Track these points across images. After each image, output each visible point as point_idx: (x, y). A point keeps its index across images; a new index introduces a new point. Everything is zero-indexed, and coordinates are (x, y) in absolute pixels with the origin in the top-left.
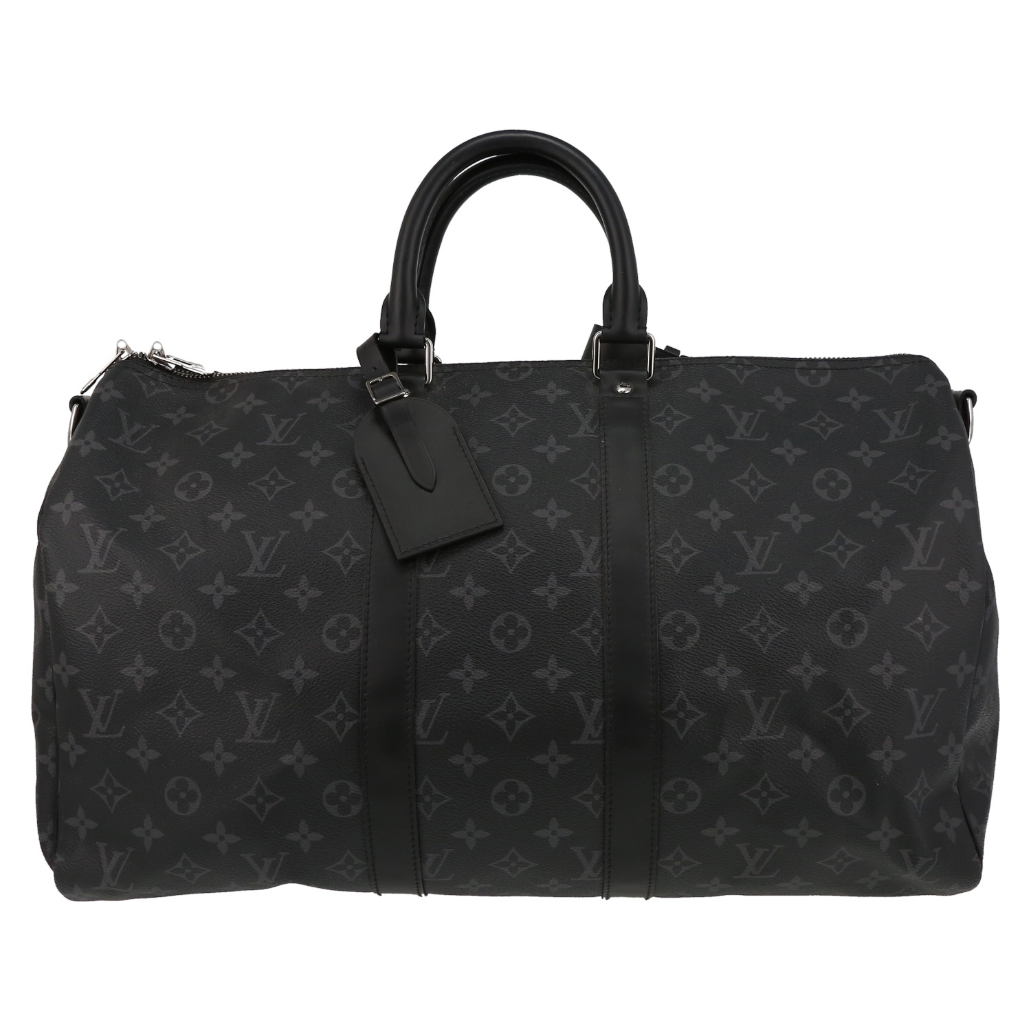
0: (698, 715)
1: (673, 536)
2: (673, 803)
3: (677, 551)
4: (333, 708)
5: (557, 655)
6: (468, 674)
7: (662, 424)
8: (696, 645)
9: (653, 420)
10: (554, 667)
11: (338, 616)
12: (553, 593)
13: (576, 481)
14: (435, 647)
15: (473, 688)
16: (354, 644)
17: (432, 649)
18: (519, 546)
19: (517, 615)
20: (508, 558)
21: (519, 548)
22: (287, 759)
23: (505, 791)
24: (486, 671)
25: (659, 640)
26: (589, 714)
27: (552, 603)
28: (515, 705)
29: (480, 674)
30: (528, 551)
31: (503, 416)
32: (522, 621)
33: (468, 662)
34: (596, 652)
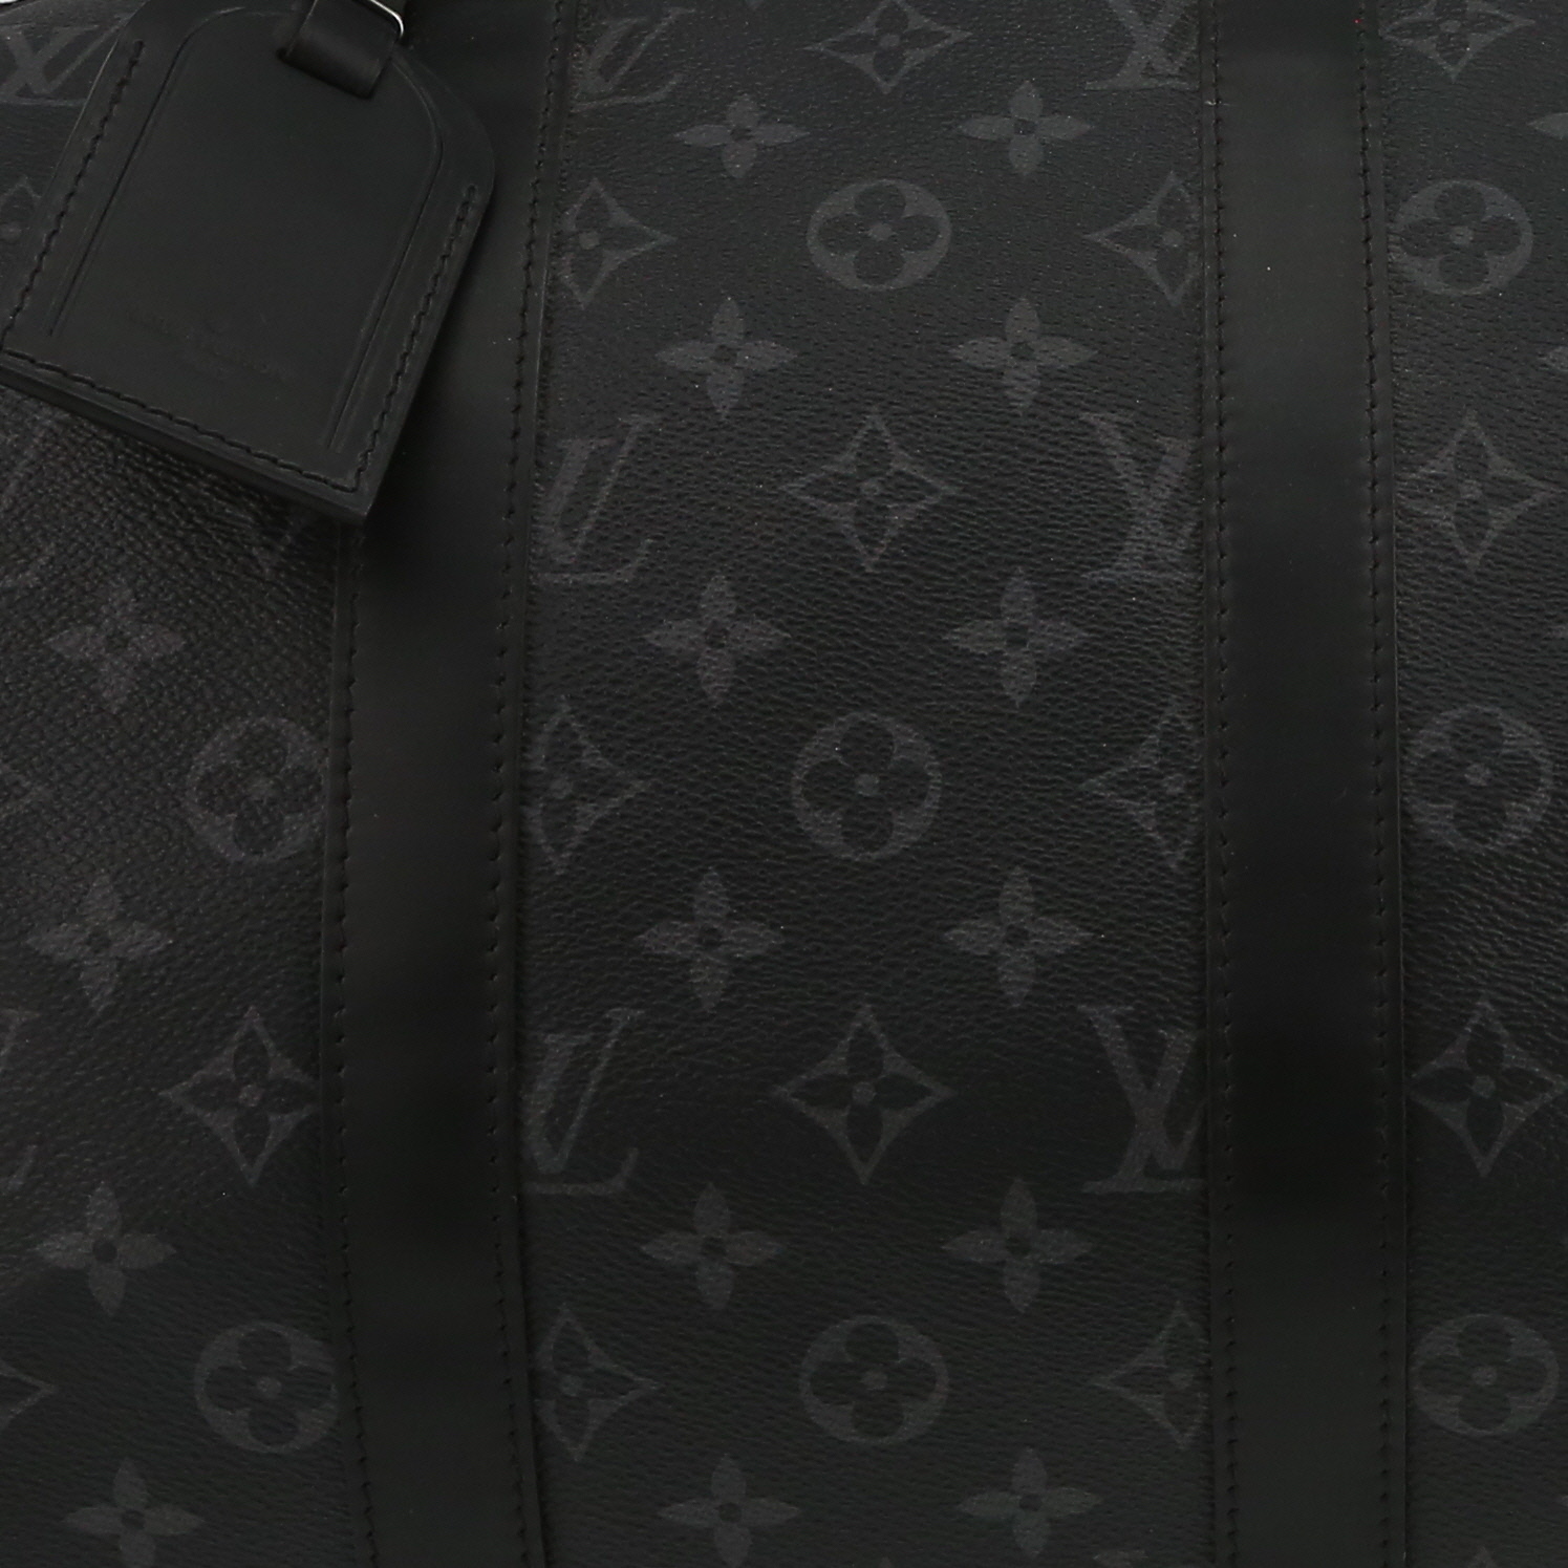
0: (1544, 1086)
1: (1459, 435)
2: (1458, 1399)
3: (1471, 490)
4: (221, 1065)
5: (1034, 868)
6: (710, 940)
7: (1427, 45)
8: (1536, 830)
9: (1393, 32)
10: (1021, 914)
11: (242, 725)
12: (1023, 643)
13: (1114, 236)
14: (592, 841)
15: (728, 992)
16: (299, 831)
17: (580, 848)
18: (900, 473)
19: (892, 725)
20: (859, 513)
21: (901, 480)
22: (61, 1249)
23: (849, 1359)
24: (773, 926)
25: (1405, 815)
26: (1149, 1085)
27: (1018, 680)
28: (880, 1052)
29: (754, 939)
30: (933, 491)
31: (851, 32)
32: (908, 742)
33: (711, 894)
34: (1175, 859)
